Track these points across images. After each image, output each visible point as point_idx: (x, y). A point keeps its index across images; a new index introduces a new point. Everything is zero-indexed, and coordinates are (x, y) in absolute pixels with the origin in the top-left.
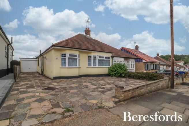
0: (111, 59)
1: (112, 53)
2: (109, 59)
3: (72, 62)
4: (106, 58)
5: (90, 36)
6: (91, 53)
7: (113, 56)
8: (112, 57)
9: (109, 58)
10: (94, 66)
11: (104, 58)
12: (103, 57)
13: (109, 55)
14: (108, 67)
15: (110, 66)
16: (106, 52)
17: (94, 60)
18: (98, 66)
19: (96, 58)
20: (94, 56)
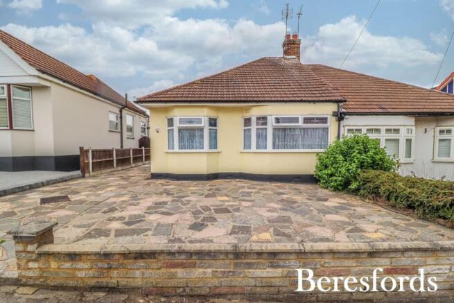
0: (332, 124)
1: (337, 102)
2: (326, 123)
3: (192, 137)
4: (307, 120)
5: (299, 58)
6: (250, 108)
7: (345, 114)
8: (340, 117)
9: (324, 120)
10: (257, 148)
11: (298, 122)
12: (296, 120)
13: (327, 110)
14: (318, 154)
15: (325, 147)
16: (309, 102)
17: (257, 129)
18: (274, 148)
19: (265, 124)
20: (258, 119)
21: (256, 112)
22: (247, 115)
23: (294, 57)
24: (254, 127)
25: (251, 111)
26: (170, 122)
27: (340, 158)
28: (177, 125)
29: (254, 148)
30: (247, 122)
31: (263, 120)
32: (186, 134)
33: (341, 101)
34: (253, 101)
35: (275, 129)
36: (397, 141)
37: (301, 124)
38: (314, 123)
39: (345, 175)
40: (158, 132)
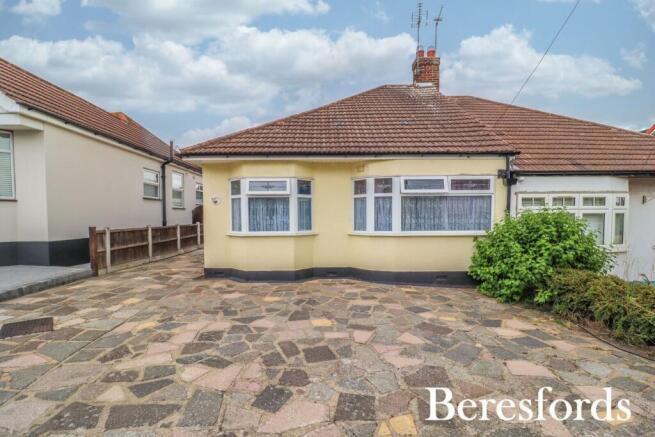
0: (497, 189)
1: (506, 154)
2: (487, 188)
4: (458, 184)
7: (519, 173)
8: (510, 178)
9: (483, 184)
10: (377, 229)
11: (442, 187)
12: (439, 183)
13: (488, 168)
14: (476, 238)
15: (486, 228)
16: (460, 154)
17: (376, 198)
18: (403, 229)
19: (389, 190)
20: (378, 181)
21: (375, 170)
22: (360, 176)
23: (430, 84)
24: (370, 195)
25: (366, 168)
26: (236, 187)
27: (516, 247)
28: (245, 191)
29: (370, 229)
30: (360, 186)
31: (385, 184)
32: (261, 207)
33: (512, 154)
34: (369, 154)
35: (406, 197)
36: (601, 217)
37: (447, 190)
38: (467, 188)
39: (526, 277)
40: (216, 202)
